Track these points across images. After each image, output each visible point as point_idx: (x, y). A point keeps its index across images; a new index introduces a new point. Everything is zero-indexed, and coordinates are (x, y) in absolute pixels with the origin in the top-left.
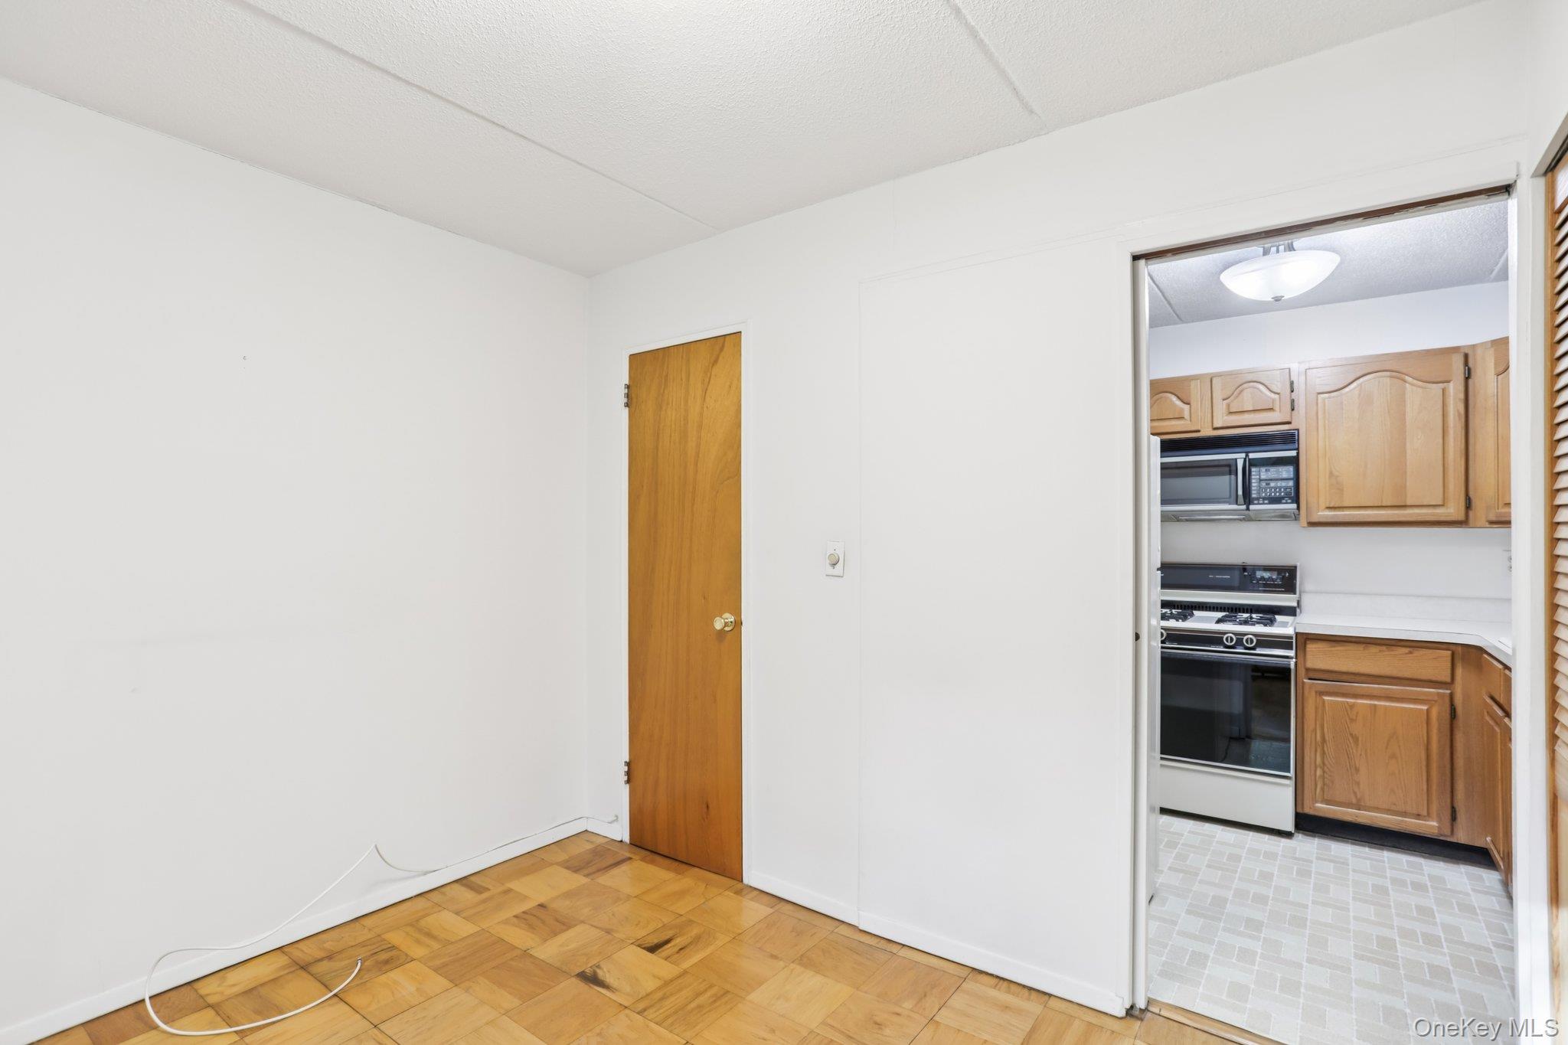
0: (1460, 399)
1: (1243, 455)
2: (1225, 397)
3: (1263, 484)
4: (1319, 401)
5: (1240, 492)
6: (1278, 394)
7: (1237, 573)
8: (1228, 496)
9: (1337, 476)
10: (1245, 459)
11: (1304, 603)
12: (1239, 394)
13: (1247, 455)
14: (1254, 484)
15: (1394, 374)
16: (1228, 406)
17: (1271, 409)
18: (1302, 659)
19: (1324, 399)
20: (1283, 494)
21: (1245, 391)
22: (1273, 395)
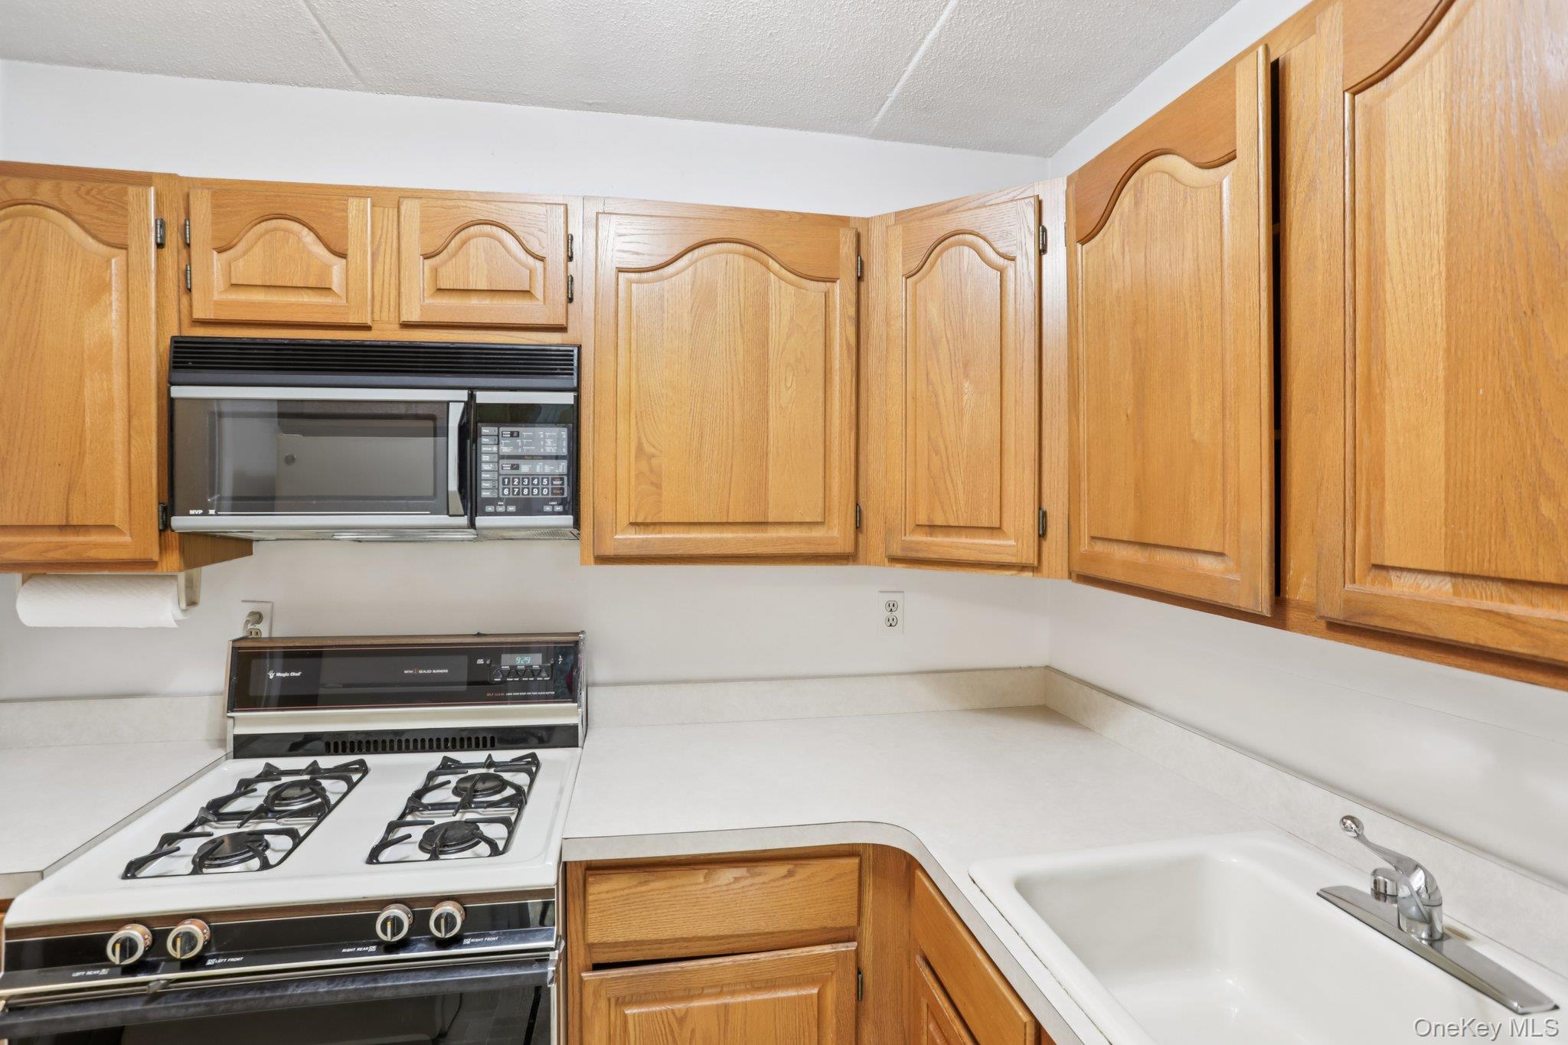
0: (849, 317)
1: (464, 395)
2: (430, 250)
3: (506, 466)
4: (622, 287)
5: (453, 485)
6: (542, 259)
7: (464, 660)
8: (430, 493)
9: (653, 456)
10: (467, 404)
11: (594, 717)
12: (461, 247)
13: (472, 397)
14: (487, 466)
15: (750, 250)
16: (435, 271)
17: (527, 293)
18: (579, 921)
19: (630, 282)
20: (545, 492)
21: (472, 242)
22: (531, 260)
